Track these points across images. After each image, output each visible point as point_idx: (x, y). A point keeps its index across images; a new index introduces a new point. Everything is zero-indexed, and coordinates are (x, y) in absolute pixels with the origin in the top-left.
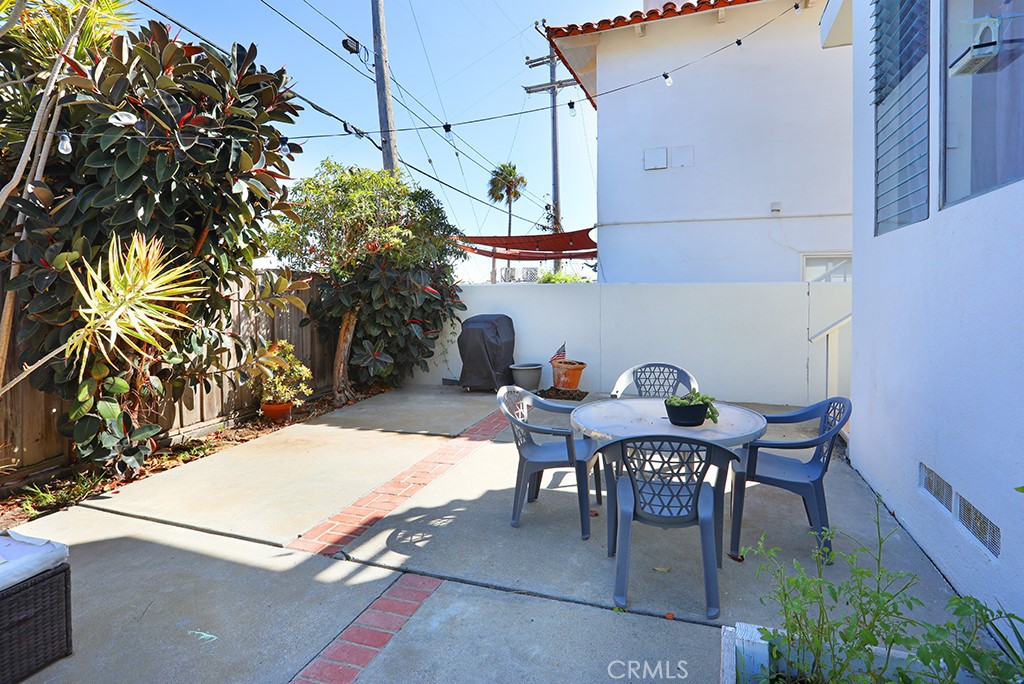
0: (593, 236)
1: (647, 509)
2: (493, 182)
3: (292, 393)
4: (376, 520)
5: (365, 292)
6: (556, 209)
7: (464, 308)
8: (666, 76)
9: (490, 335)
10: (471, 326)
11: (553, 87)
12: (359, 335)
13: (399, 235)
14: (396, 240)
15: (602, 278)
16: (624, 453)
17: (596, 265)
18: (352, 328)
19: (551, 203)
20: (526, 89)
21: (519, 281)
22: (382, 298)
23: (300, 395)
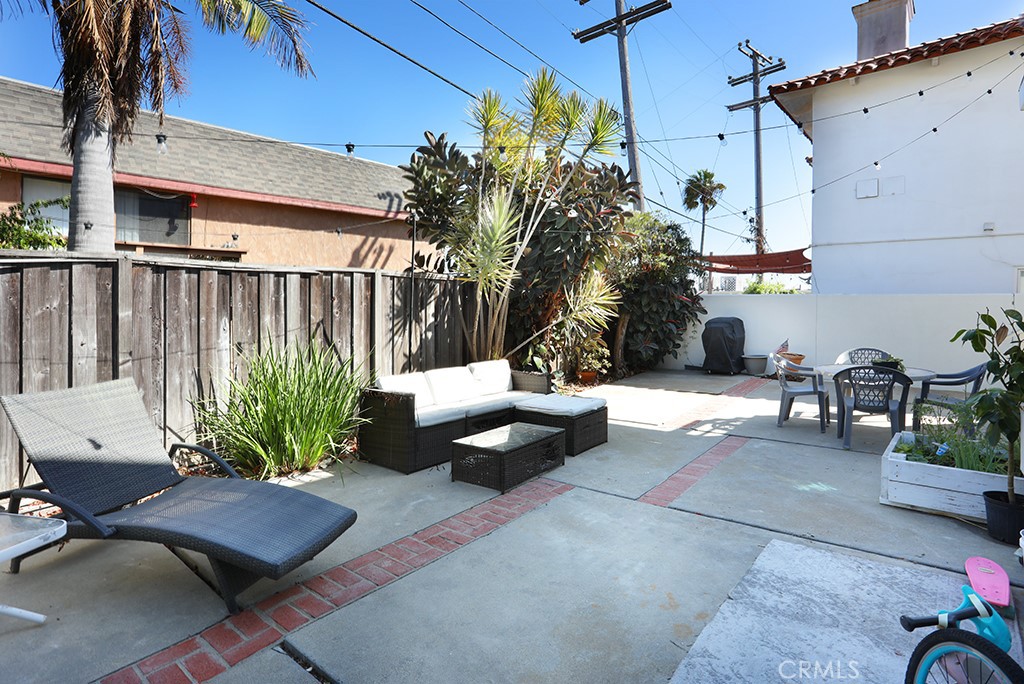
0: (807, 254)
1: (862, 403)
2: (688, 191)
3: (599, 366)
4: (698, 421)
5: (637, 299)
6: (759, 222)
7: (706, 312)
8: (876, 164)
9: (728, 332)
10: (713, 325)
11: (755, 104)
12: (631, 330)
13: (665, 260)
14: (663, 264)
15: (816, 289)
16: (850, 374)
17: (810, 278)
18: (626, 325)
19: (754, 216)
20: (728, 107)
21: (717, 290)
22: (649, 304)
23: (604, 367)
